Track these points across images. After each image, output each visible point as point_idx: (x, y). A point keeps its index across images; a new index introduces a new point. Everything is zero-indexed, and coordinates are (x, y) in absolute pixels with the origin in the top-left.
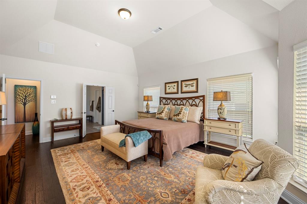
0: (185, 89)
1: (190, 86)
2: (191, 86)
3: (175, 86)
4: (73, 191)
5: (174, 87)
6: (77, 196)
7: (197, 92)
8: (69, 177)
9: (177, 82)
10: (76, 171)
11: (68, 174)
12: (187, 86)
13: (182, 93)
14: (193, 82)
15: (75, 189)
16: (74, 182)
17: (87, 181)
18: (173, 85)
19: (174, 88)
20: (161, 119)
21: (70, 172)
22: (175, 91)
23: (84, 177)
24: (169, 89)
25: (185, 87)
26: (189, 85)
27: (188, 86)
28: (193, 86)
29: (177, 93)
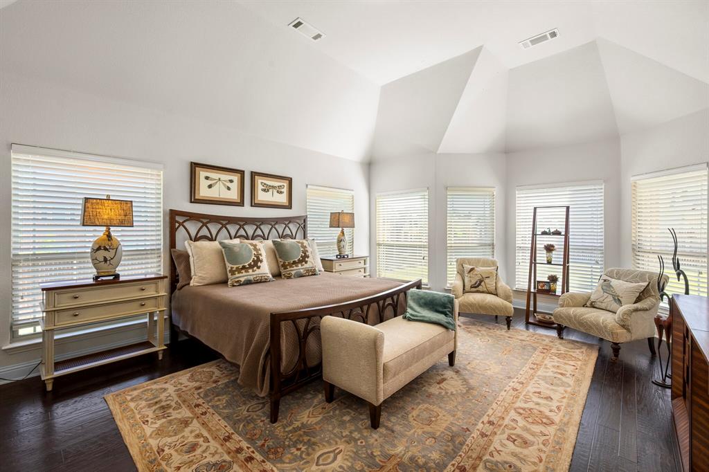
0: (262, 197)
1: (275, 192)
2: (278, 192)
3: (231, 181)
4: (563, 407)
5: (229, 184)
6: (564, 398)
7: (289, 207)
8: (547, 437)
9: (242, 173)
10: (518, 436)
11: (541, 446)
12: (268, 191)
13: (254, 204)
14: (281, 184)
15: (558, 408)
16: (548, 419)
17: (526, 402)
18: (226, 177)
19: (229, 189)
20: (261, 281)
21: (536, 447)
22: (233, 195)
23: (522, 411)
24: (210, 186)
25: (264, 190)
26: (273, 187)
27: (271, 190)
28: (281, 193)
29: (241, 204)
